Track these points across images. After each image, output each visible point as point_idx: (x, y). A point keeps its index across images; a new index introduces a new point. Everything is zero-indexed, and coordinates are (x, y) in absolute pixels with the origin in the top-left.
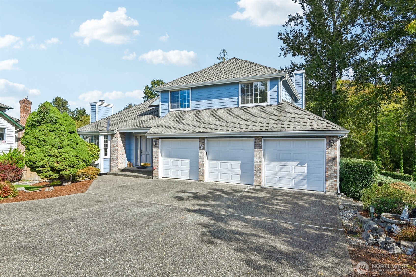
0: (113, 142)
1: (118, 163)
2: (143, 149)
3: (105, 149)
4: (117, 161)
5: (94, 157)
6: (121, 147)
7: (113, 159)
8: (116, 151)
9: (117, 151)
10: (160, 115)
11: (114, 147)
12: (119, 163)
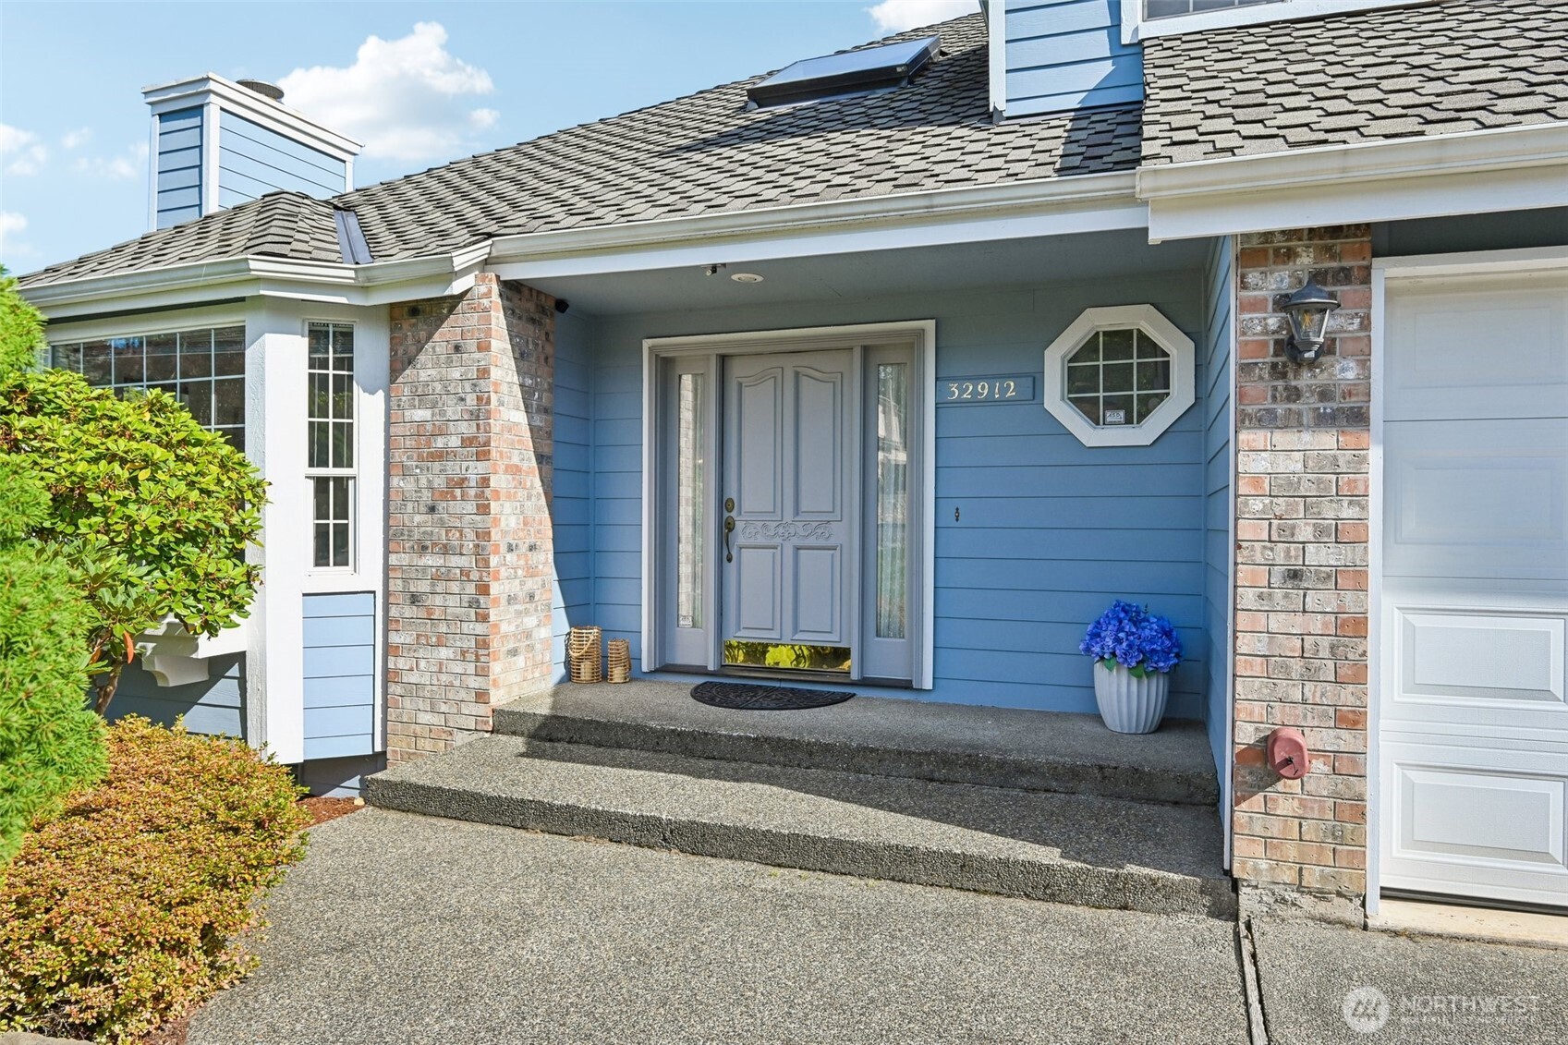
0: (421, 397)
1: (482, 643)
2: (754, 494)
3: (321, 484)
4: (480, 628)
5: (190, 573)
6: (515, 460)
7: (415, 599)
8: (456, 507)
9: (470, 507)
10: (998, 96)
11: (441, 456)
12: (495, 644)
